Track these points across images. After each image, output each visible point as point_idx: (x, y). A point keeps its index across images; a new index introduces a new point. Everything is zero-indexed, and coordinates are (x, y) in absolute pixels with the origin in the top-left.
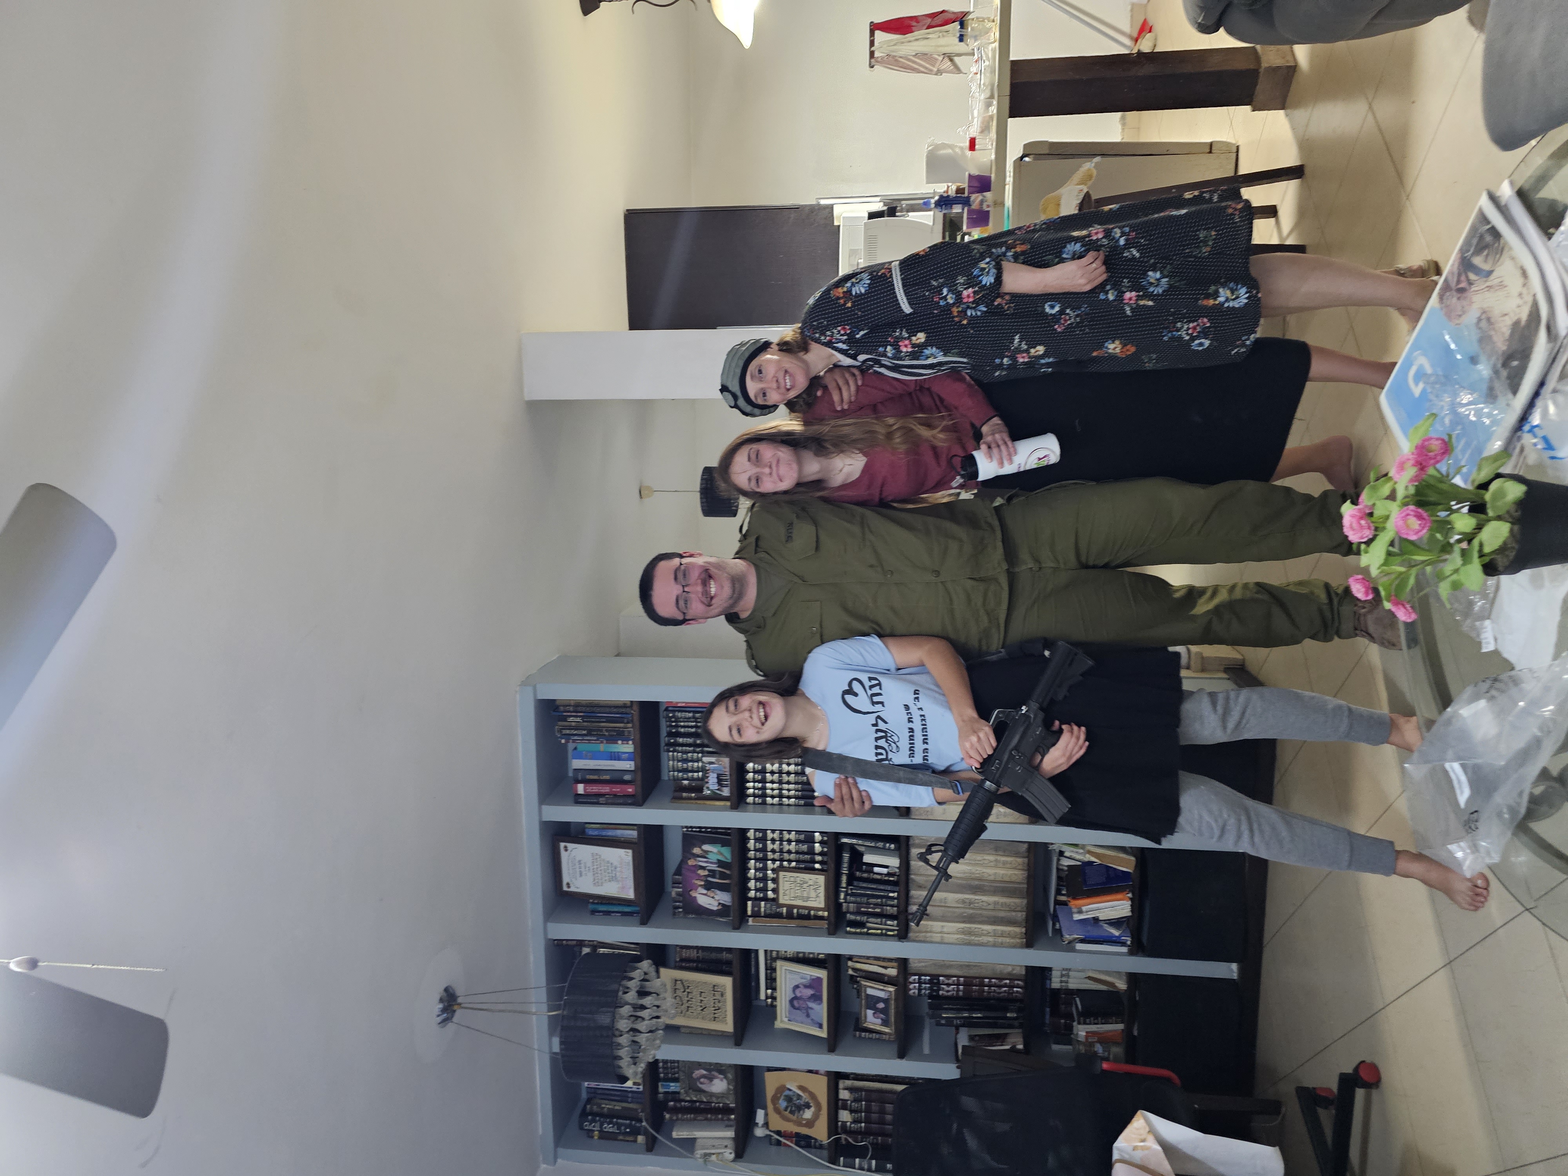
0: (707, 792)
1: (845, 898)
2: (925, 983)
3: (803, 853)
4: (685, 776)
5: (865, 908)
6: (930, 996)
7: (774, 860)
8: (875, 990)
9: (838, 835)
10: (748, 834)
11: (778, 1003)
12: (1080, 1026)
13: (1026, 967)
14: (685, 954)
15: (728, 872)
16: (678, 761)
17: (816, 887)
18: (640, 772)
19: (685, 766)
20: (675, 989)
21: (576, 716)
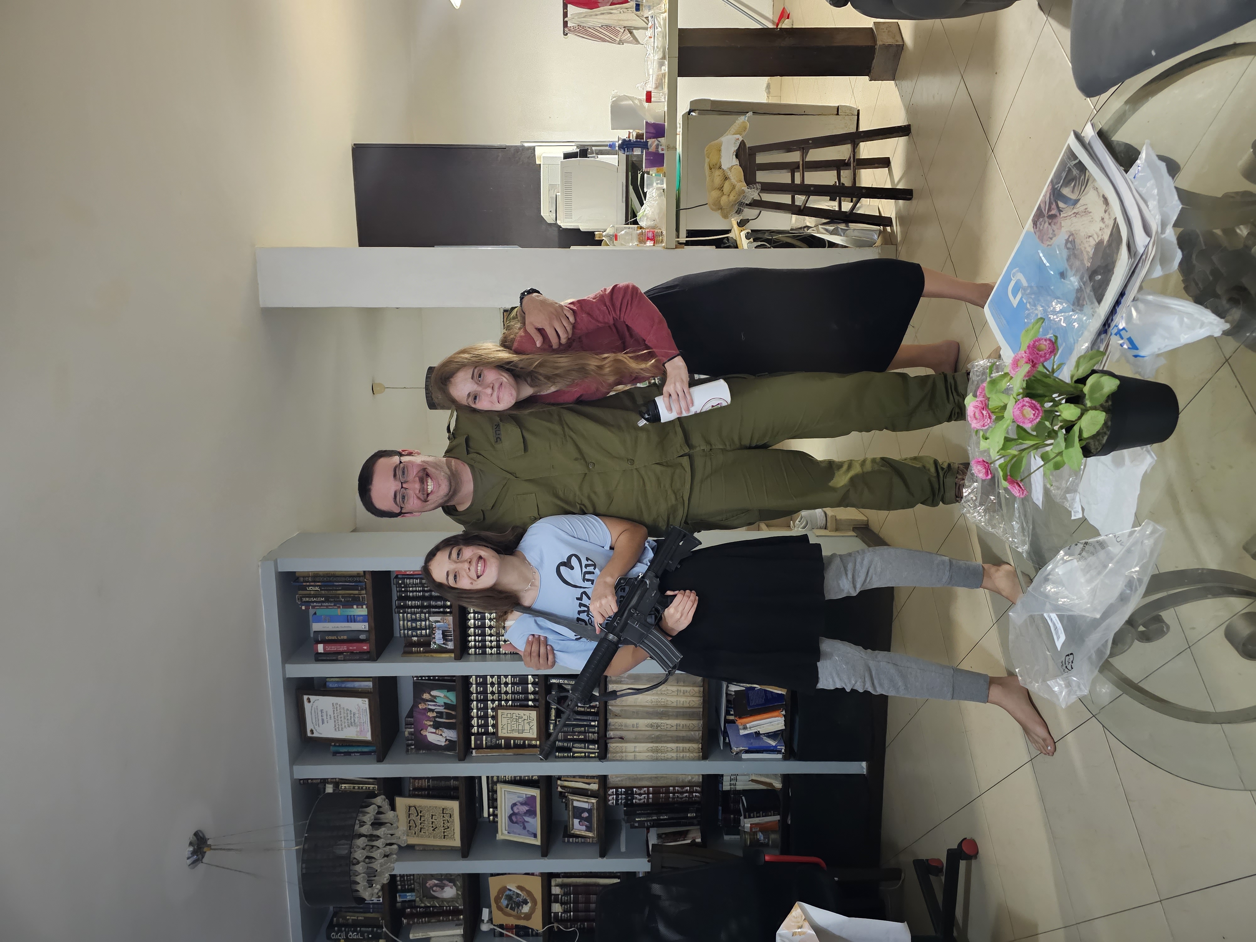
0: (433, 646)
1: (555, 729)
2: (621, 794)
3: (518, 693)
4: (414, 633)
5: (570, 736)
6: (626, 805)
7: (493, 701)
8: (580, 803)
9: (547, 677)
10: (471, 680)
11: (499, 819)
12: (745, 820)
13: (703, 775)
14: (418, 784)
15: (453, 713)
16: (408, 621)
17: (529, 721)
18: (373, 632)
19: (414, 625)
20: (409, 814)
21: (315, 586)
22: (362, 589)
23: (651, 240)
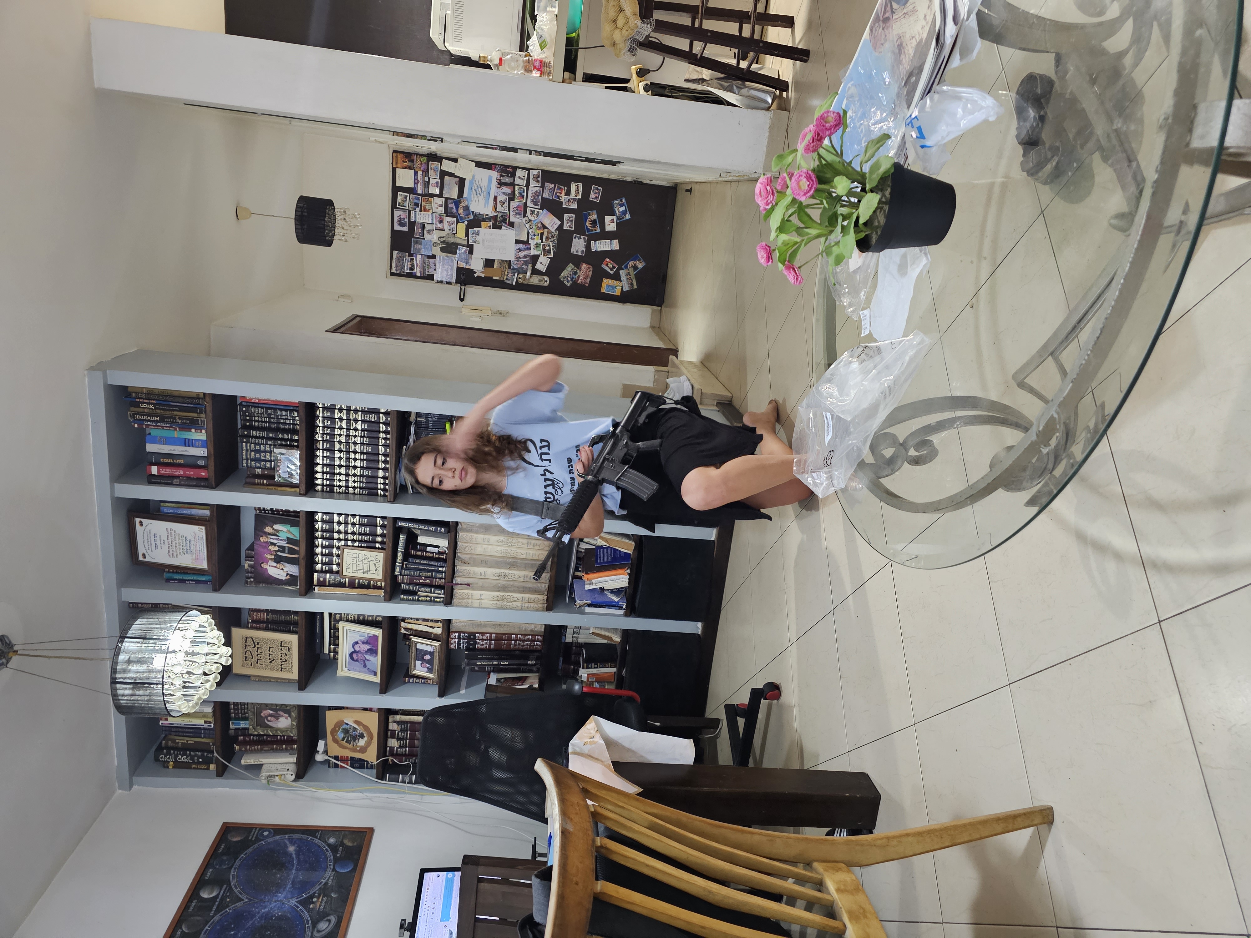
0: (278, 479)
1: (401, 572)
2: (464, 639)
3: (366, 534)
4: (258, 465)
5: (417, 579)
6: (468, 649)
7: (339, 540)
8: (423, 644)
9: (395, 520)
10: (317, 517)
11: (340, 656)
12: (584, 670)
13: (545, 625)
14: (255, 616)
16: (251, 451)
17: (375, 562)
18: (212, 459)
19: (258, 456)
20: (246, 645)
21: (149, 404)
22: (201, 412)
23: (538, 70)
